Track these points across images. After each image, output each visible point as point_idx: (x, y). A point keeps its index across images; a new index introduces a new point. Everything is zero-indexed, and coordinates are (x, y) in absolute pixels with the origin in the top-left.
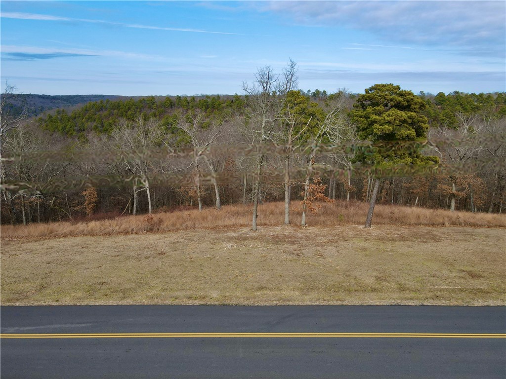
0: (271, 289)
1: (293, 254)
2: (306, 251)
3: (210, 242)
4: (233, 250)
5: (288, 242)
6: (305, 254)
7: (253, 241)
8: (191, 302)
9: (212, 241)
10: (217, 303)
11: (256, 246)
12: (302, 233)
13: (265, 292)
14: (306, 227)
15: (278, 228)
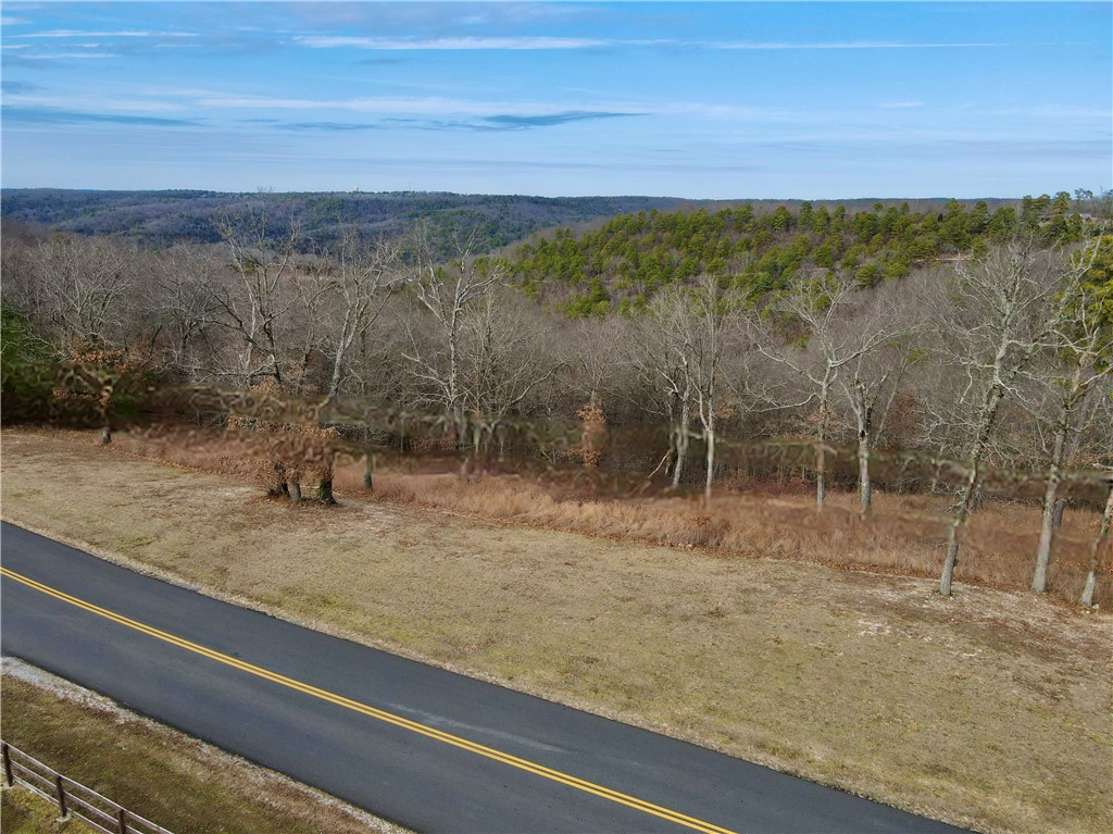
0: (962, 781)
1: (1040, 689)
2: (1078, 689)
3: (829, 605)
4: (879, 640)
5: (1031, 650)
6: (1077, 698)
7: (937, 625)
8: (761, 758)
9: (832, 603)
10: (820, 777)
11: (942, 643)
12: (1077, 628)
13: (945, 783)
14: (1093, 611)
15: (1011, 599)
